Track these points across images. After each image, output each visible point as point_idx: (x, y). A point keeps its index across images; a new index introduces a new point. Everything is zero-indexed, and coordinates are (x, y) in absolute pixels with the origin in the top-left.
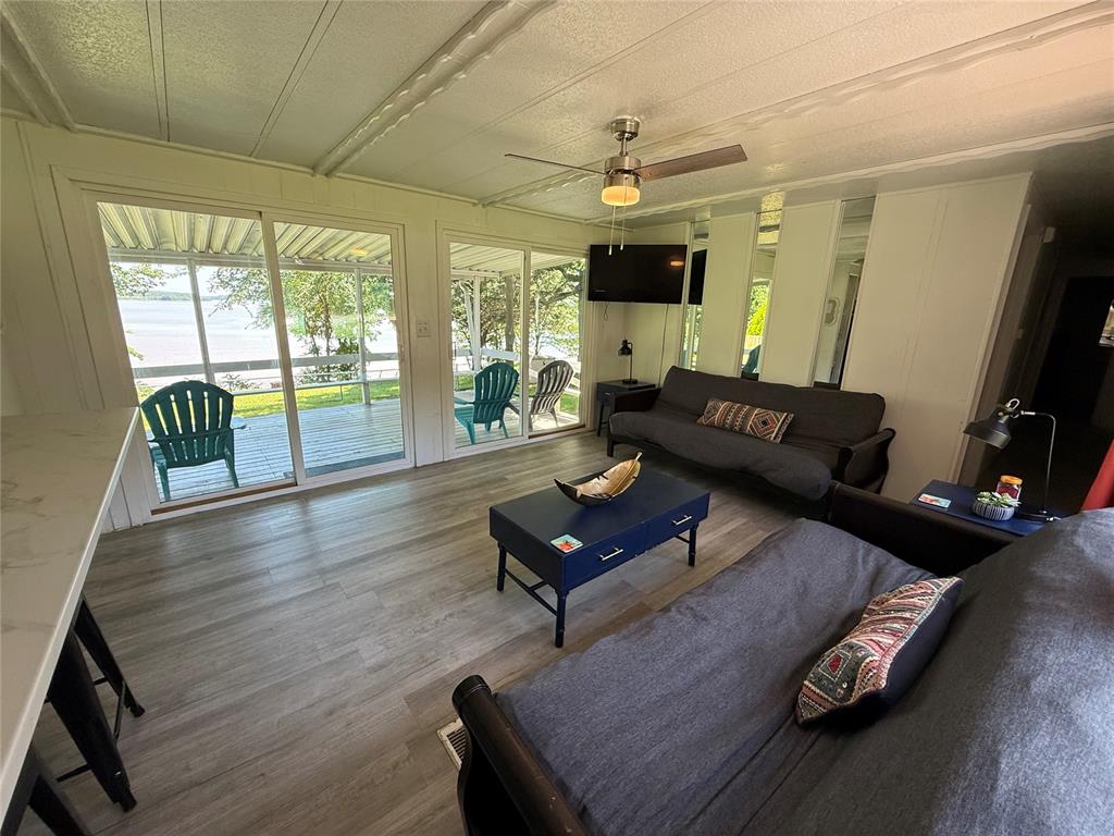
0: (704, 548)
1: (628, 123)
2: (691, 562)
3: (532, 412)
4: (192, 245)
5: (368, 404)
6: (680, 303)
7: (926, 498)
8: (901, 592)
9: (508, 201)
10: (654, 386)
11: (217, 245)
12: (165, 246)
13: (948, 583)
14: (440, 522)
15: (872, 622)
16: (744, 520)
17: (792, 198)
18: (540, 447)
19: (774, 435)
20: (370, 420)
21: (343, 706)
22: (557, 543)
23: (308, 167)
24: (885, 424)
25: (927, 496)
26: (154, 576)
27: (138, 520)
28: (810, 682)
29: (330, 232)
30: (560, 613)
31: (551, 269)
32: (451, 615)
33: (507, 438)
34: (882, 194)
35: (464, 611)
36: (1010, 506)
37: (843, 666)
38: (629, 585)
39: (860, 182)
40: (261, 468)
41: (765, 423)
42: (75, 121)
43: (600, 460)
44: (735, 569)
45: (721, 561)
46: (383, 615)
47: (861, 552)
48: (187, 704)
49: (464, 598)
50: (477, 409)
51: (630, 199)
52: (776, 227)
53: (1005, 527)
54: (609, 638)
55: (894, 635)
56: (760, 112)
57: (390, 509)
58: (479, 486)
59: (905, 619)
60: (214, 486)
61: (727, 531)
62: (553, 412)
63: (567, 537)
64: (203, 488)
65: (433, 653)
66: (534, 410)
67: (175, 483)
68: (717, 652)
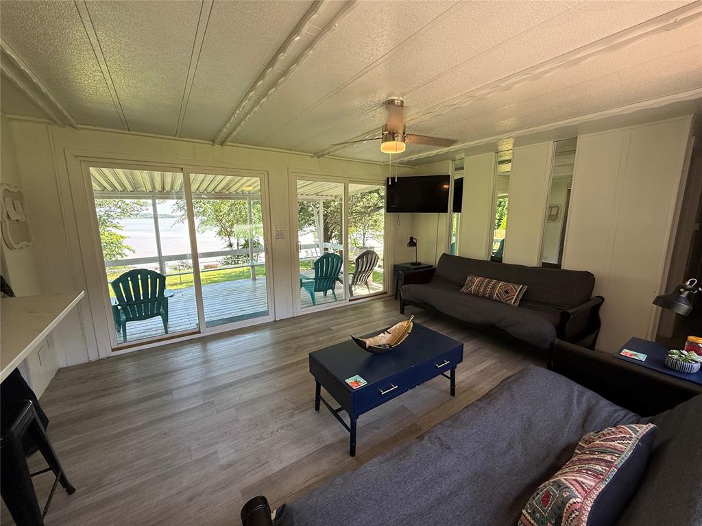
0: (462, 382)
1: (396, 101)
2: (453, 393)
3: (352, 284)
4: (154, 188)
5: (254, 279)
6: (447, 212)
7: (626, 352)
8: (604, 435)
9: (331, 154)
10: (432, 266)
11: (168, 187)
12: (139, 189)
13: (644, 429)
14: (285, 359)
15: (580, 461)
16: (493, 362)
17: (519, 142)
18: (356, 307)
19: (513, 301)
20: (255, 288)
21: (199, 495)
22: (349, 381)
23: (210, 141)
24: (595, 293)
25: (627, 351)
26: (106, 392)
27: (103, 355)
28: (527, 511)
29: (229, 178)
30: (353, 430)
31: (370, 193)
32: (282, 428)
33: (336, 301)
34: (582, 136)
35: (291, 425)
36: (696, 362)
37: (552, 502)
38: (406, 409)
39: (564, 129)
40: (183, 321)
41: (507, 292)
42: (78, 124)
43: (394, 316)
44: (476, 405)
45: (474, 393)
46: (238, 425)
47: (576, 394)
48: (102, 487)
49: (292, 415)
50: (316, 283)
51: (400, 149)
52: (509, 161)
53: (693, 378)
54: (375, 460)
55: (596, 477)
56: (483, 88)
57: (254, 350)
58: (313, 334)
59: (606, 461)
60: (154, 333)
61: (480, 369)
62: (366, 283)
63: (357, 377)
64: (147, 334)
65: (266, 456)
66: (354, 282)
67: (130, 330)
68: (455, 477)
